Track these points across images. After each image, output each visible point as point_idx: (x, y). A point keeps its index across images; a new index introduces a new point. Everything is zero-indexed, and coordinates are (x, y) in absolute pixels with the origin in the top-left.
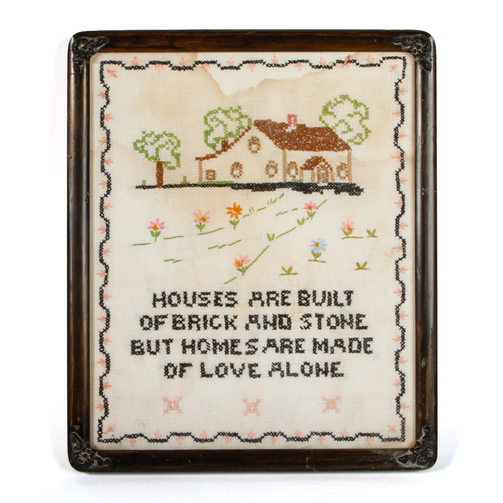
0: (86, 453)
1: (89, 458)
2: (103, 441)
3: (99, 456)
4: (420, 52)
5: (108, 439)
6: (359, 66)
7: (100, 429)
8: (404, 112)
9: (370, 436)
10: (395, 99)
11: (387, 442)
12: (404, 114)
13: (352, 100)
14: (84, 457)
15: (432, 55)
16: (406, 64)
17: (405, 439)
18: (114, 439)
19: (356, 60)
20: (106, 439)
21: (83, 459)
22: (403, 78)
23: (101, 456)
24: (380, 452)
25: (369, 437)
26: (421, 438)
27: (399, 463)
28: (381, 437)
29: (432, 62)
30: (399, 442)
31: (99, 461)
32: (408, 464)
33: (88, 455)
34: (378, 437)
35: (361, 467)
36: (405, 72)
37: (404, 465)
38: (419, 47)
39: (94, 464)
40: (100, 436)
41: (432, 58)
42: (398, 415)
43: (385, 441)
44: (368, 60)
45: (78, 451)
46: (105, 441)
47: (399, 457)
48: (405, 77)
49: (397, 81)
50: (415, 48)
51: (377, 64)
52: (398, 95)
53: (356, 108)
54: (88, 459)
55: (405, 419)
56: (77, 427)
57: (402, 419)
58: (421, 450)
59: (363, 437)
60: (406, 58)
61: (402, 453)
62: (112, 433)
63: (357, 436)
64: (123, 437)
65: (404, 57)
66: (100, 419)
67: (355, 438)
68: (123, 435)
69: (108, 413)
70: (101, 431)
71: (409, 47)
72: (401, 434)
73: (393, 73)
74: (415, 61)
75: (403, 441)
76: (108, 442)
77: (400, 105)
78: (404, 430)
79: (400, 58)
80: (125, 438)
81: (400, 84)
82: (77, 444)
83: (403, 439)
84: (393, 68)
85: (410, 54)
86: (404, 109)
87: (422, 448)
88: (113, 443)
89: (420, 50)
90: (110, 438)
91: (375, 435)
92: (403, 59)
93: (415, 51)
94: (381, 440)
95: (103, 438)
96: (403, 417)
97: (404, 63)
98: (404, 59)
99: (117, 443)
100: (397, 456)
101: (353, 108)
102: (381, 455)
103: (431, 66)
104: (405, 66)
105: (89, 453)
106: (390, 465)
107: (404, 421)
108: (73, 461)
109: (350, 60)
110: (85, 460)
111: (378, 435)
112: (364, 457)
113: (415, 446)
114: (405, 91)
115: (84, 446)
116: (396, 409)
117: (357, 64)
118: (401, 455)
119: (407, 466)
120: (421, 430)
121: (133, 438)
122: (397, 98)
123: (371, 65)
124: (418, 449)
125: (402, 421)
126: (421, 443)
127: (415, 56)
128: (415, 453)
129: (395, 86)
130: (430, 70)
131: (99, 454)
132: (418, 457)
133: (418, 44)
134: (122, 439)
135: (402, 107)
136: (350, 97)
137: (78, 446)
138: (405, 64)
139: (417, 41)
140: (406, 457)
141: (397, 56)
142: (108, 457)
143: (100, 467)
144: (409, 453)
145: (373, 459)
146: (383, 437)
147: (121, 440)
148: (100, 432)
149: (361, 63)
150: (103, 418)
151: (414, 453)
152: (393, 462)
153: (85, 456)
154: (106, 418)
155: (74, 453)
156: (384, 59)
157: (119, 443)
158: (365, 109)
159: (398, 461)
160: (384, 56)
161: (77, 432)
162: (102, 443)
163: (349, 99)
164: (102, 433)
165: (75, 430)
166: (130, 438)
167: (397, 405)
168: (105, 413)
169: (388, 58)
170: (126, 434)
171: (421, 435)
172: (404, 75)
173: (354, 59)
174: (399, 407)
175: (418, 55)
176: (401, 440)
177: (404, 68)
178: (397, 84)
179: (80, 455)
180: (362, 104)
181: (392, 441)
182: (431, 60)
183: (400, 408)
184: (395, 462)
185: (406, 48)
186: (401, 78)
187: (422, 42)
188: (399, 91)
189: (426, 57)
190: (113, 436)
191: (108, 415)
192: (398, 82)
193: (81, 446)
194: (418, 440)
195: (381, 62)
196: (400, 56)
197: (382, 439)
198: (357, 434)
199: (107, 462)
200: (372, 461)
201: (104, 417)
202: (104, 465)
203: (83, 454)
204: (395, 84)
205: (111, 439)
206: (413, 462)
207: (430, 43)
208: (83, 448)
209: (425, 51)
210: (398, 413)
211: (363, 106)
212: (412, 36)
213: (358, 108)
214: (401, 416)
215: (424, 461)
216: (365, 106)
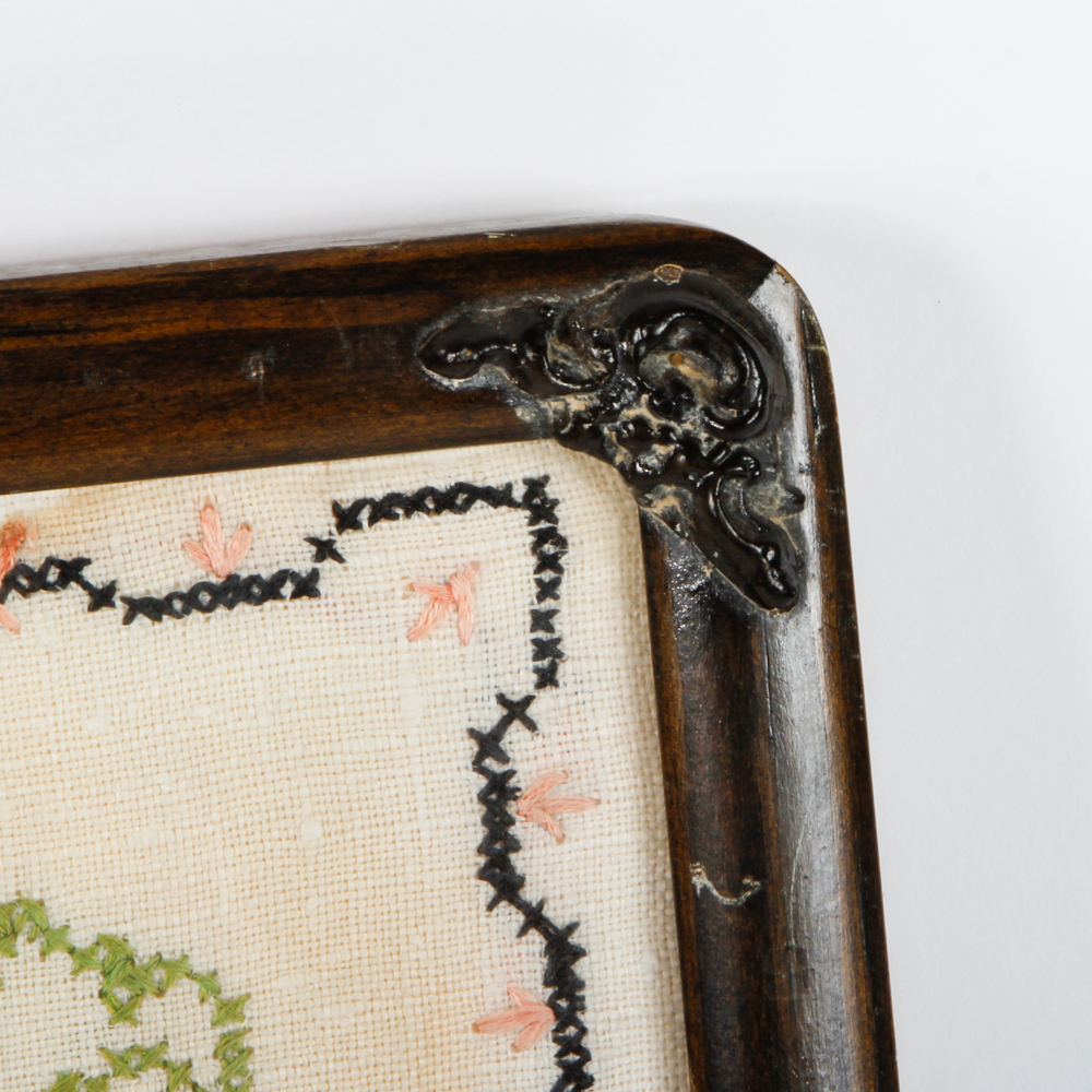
4: (689, 444)
6: (120, 609)
8: (577, 1004)
10: (487, 890)
12: (586, 1018)
13: (81, 938)
15: (800, 455)
16: (562, 542)
19: (82, 563)
22: (547, 678)
29: (808, 519)
36: (561, 625)
38: (672, 396)
41: (805, 484)
44: (196, 546)
48: (565, 671)
49: (491, 715)
50: (642, 411)
51: (282, 576)
52: (515, 846)
53: (123, 1013)
60: (551, 491)
65: (536, 486)
71: (577, 404)
73: (442, 641)
74: (644, 521)
77: (536, 940)
79: (498, 497)
81: (516, 735)
84: (445, 594)
85: (593, 460)
86: (581, 968)
89: (691, 423)
92: (527, 502)
93: (641, 437)
97: (542, 537)
98: (538, 502)
101: (102, 1012)
103: (801, 564)
104: (548, 563)
109: (22, 569)
114: (579, 804)
117: (101, 598)
122: (500, 874)
123: (235, 591)
127: (642, 484)
129: (478, 765)
130: (790, 599)
133: (660, 363)
135: (562, 953)
136: (56, 920)
138: (549, 550)
139: (655, 343)
141: (466, 477)
149: (133, 585)
156: (347, 518)
158: (208, 1009)
160: (347, 498)
163: (52, 938)
169: (386, 508)
172: (548, 653)
173: (66, 553)
175: (669, 470)
177: (547, 590)
178: (488, 744)
180: (176, 967)
182: (798, 500)
185: (552, 406)
186: (521, 682)
187: (694, 343)
188: (512, 808)
189: (752, 481)
192: (505, 723)
195: (325, 549)
196: (495, 481)
204: (472, 747)
207: (768, 338)
209: (735, 428)
211: (184, 992)
212: (598, 294)
213: (149, 1007)
216: (209, 983)
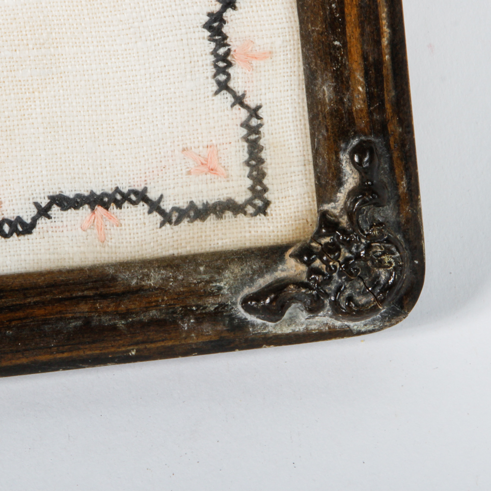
9: (106, 206)
11: (185, 222)
17: (267, 203)
24: (154, 279)
25: (99, 209)
26: (342, 196)
27: (251, 318)
28: (155, 206)
30: (241, 216)
32: (292, 320)
34: (143, 207)
35: (74, 354)
37: (272, 328)
42: (226, 98)
43: (178, 222)
47: (247, 291)
55: (261, 112)
57: (243, 114)
58: (345, 253)
59: (72, 212)
61: (261, 273)
63: (43, 212)
67: (34, 220)
72: (249, 182)
75: (263, 210)
78: (261, 161)
83: (259, 203)
87: (349, 245)
91: (126, 197)
94: (157, 217)
96: (251, 101)
100: (236, 291)
102: (161, 289)
106: (209, 330)
107: (254, 122)
111: (141, 196)
112: (84, 308)
113: (317, 235)
116: (212, 70)
118: (252, 280)
119: (287, 330)
120: (338, 160)
124: (332, 249)
125: (245, 125)
126: (344, 221)
128: (317, 271)
132: (333, 287)
140: (278, 288)
144: (291, 268)
145: (124, 316)
146: (167, 206)
151: (313, 271)
152: (221, 313)
159: (242, 313)
167: (214, 53)
171: (341, 183)
174: (224, 58)
176: (250, 209)
181: (212, 218)
183: (230, 65)
184: (232, 318)
194: (326, 207)
197: (162, 212)
198: (44, 203)
200: (121, 323)
206: (314, 309)
210: (223, 86)
214: (239, 100)
215: (362, 300)
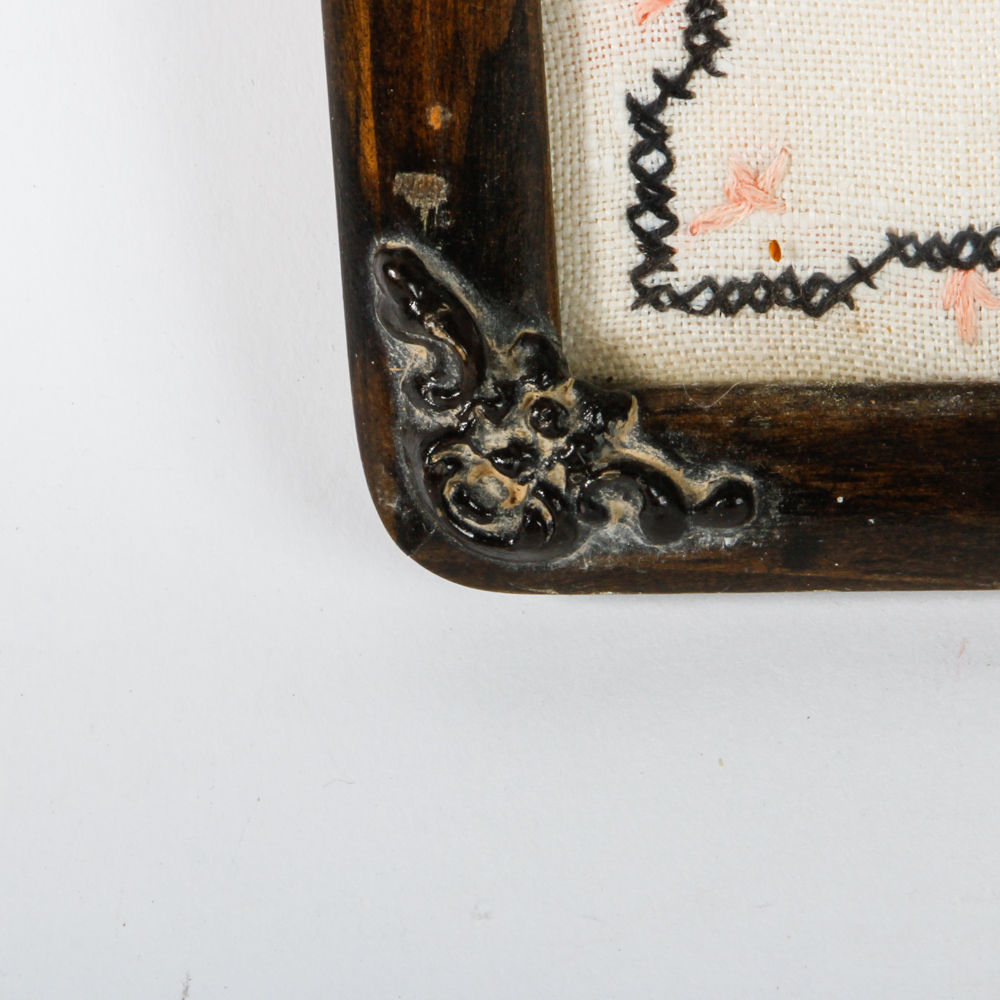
0: (523, 431)
1: (558, 475)
2: (682, 302)
3: (650, 455)
5: (734, 284)
7: (653, 193)
14: (506, 470)
18: (788, 278)
20: (709, 283)
21: (494, 484)
23: (673, 456)
31: (650, 503)
33: (547, 446)
39: (610, 530)
40: (656, 251)
45: (448, 419)
46: (703, 299)
54: (549, 492)
56: (428, 193)
62: (764, 224)
64: (879, 263)
66: (649, 93)
68: (880, 245)
69: (719, 41)
70: (662, 211)
76: (731, 310)
80: (894, 266)
82: (431, 347)
88: (779, 316)
90: (746, 275)
95: (683, 276)
99: (815, 312)
105: (551, 434)
108: (406, 503)
110: (522, 492)
115: (509, 359)
121: (966, 266)
131: (652, 432)
134: (863, 274)
137: (439, 372)
142: (738, 462)
143: (661, 549)
147: (860, 291)
148: (650, 221)
150: (674, 88)
153: (516, 459)
154: (700, 81)
155: (412, 428)
157: (838, 313)
161: (431, 237)
162: (674, 316)
164: (672, 224)
165: (399, 215)
166: (937, 266)
168: (689, 34)
170: (903, 228)
179: (466, 452)
190: (776, 251)
191: (722, 59)
193: (479, 359)
199: (729, 502)
201: (686, 75)
202: (706, 537)
203: (498, 439)
205: (760, 280)
208: (489, 388)
